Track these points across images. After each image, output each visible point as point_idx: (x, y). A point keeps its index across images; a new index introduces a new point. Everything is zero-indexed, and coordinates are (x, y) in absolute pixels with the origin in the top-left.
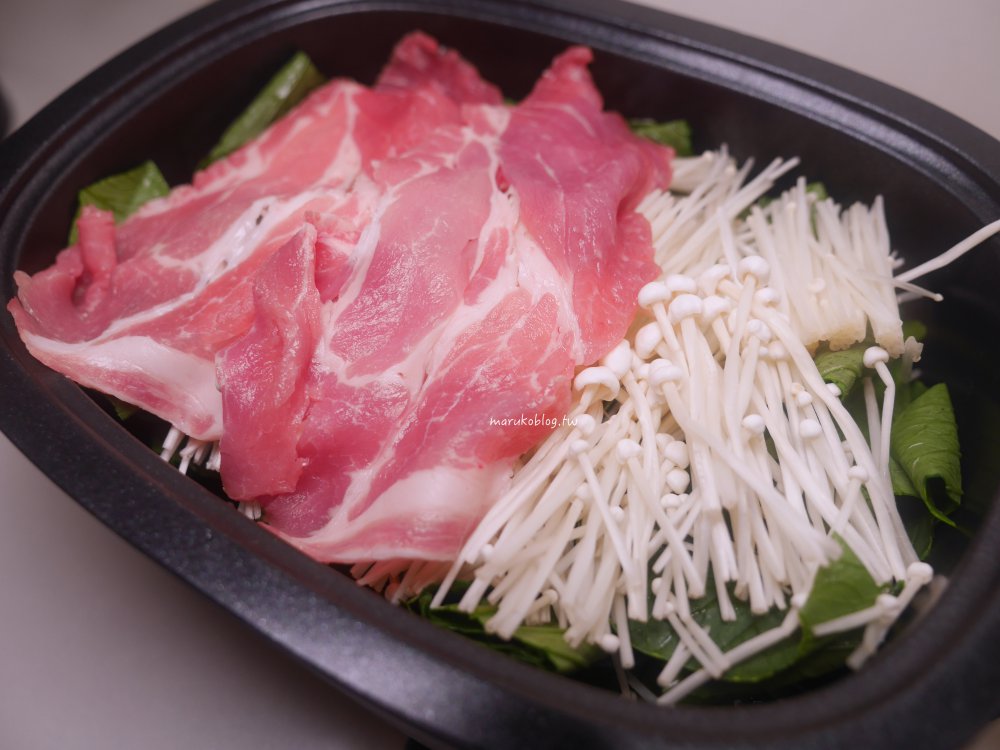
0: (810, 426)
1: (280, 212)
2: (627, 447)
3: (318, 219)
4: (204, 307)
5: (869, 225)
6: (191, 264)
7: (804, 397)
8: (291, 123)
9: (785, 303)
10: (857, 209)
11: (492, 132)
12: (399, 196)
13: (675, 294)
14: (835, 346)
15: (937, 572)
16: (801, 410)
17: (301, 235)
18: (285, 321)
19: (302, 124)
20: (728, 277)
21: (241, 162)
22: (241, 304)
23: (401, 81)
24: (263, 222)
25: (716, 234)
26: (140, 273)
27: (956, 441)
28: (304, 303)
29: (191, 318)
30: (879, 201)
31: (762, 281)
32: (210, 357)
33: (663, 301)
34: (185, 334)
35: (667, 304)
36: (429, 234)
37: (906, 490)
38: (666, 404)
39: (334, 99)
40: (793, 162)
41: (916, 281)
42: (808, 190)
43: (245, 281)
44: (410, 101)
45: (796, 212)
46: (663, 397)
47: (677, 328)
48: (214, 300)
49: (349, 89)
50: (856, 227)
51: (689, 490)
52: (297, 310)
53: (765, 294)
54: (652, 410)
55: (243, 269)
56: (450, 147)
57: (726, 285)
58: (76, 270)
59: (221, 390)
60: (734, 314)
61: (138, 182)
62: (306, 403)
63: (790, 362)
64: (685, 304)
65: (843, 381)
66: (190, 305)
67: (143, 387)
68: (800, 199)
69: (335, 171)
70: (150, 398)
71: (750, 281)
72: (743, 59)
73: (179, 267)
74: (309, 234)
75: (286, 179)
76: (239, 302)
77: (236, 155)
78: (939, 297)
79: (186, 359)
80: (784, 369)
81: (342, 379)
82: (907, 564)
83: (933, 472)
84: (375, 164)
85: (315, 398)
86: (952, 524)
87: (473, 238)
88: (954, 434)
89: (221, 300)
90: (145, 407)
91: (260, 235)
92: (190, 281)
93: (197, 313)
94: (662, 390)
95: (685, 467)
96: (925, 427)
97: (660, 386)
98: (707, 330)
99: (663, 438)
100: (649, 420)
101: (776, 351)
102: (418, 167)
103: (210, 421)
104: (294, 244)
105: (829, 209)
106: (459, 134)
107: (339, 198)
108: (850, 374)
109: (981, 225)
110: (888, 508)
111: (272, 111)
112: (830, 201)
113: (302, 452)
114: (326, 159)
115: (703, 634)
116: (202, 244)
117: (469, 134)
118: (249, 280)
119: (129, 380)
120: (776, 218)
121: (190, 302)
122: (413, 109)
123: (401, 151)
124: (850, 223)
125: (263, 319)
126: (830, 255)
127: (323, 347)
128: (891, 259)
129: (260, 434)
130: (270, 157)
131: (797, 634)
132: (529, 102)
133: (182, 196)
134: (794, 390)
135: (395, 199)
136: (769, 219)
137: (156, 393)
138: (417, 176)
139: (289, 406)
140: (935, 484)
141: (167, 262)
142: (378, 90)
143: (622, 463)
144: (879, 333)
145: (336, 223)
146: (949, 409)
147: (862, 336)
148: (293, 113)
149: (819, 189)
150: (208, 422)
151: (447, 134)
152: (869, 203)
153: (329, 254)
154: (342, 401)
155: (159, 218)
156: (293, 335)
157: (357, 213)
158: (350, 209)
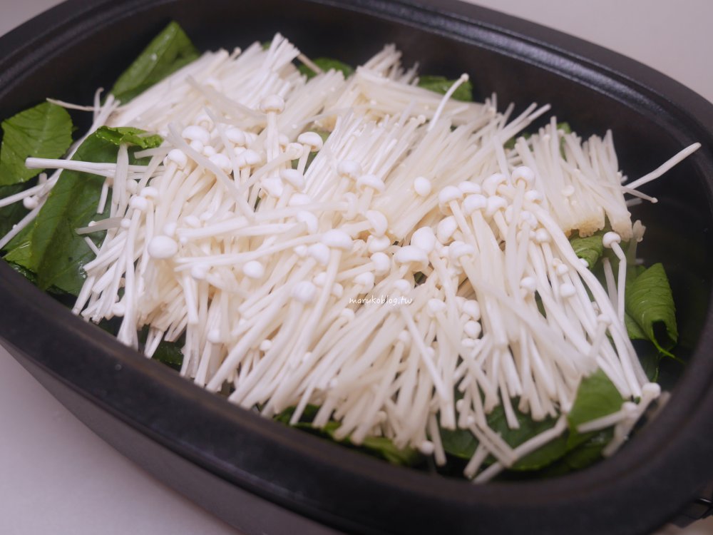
0: (567, 288)
2: (435, 305)
5: (603, 150)
7: (562, 268)
9: (545, 203)
10: (594, 139)
13: (465, 195)
14: (583, 233)
15: (663, 389)
16: (560, 278)
20: (504, 183)
25: (493, 153)
27: (672, 300)
30: (609, 133)
31: (529, 185)
33: (457, 199)
35: (460, 201)
37: (638, 335)
38: (464, 273)
40: (546, 108)
41: (639, 189)
42: (558, 128)
45: (550, 141)
46: (461, 268)
47: (469, 219)
50: (593, 153)
51: (481, 336)
53: (532, 194)
54: (452, 278)
57: (502, 188)
60: (509, 209)
63: (552, 244)
64: (474, 202)
65: (589, 256)
68: (552, 134)
71: (522, 184)
72: (508, 32)
78: (654, 200)
80: (546, 248)
82: (641, 385)
83: (657, 318)
86: (672, 356)
88: (670, 295)
94: (460, 262)
95: (478, 319)
96: (650, 291)
97: (458, 259)
98: (491, 222)
99: (460, 300)
100: (450, 285)
101: (541, 235)
105: (573, 140)
108: (594, 252)
109: (683, 148)
110: (626, 345)
112: (574, 134)
115: (496, 438)
120: (536, 147)
124: (589, 150)
126: (576, 170)
128: (620, 174)
131: (566, 433)
134: (555, 264)
136: (531, 147)
140: (659, 327)
143: (432, 316)
144: (614, 222)
146: (665, 279)
147: (602, 226)
149: (565, 126)
152: (602, 135)
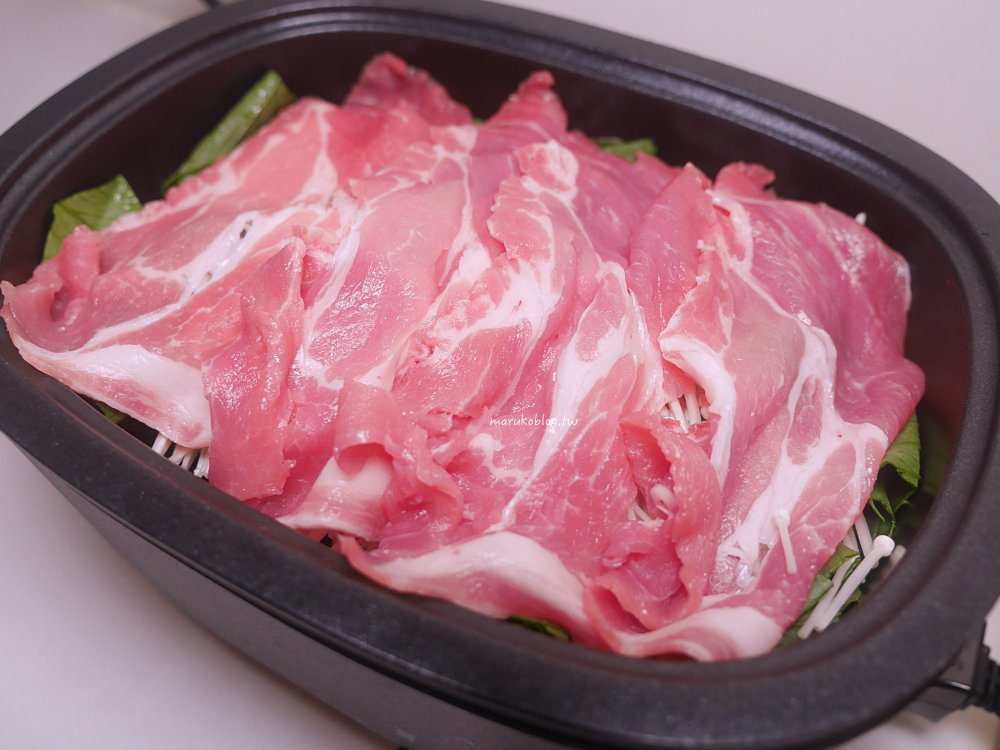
1: (263, 226)
3: (305, 232)
4: (192, 317)
6: (175, 275)
8: (264, 140)
11: (462, 149)
12: (376, 208)
17: (290, 249)
18: (269, 328)
19: (275, 141)
21: (215, 178)
22: (229, 313)
23: (369, 100)
24: (247, 236)
26: (123, 285)
28: (288, 311)
29: (180, 327)
32: (197, 365)
34: (175, 343)
36: (404, 245)
39: (306, 117)
43: (232, 291)
44: (383, 119)
48: (201, 310)
49: (320, 108)
52: (280, 318)
55: (229, 281)
56: (425, 164)
58: (56, 285)
59: (208, 397)
61: (109, 197)
62: (291, 407)
66: (179, 314)
67: (132, 394)
69: (312, 188)
70: (138, 406)
73: (163, 278)
74: (298, 248)
75: (263, 195)
76: (226, 311)
77: (208, 172)
79: (177, 368)
81: (322, 383)
84: (353, 182)
85: (299, 402)
87: (446, 248)
89: (209, 310)
90: (134, 415)
91: (244, 249)
92: (174, 294)
93: (187, 322)
102: (395, 182)
103: (198, 429)
104: (283, 256)
106: (433, 153)
107: (321, 213)
111: (244, 129)
113: (289, 454)
114: (303, 175)
116: (186, 257)
117: (440, 152)
118: (236, 291)
119: (119, 387)
121: (177, 312)
122: (386, 127)
123: (375, 169)
125: (249, 328)
127: (302, 353)
129: (248, 438)
130: (244, 174)
132: (495, 121)
133: (155, 211)
135: (372, 211)
137: (146, 401)
138: (394, 190)
139: (275, 409)
141: (150, 273)
142: (347, 108)
145: (322, 235)
148: (264, 131)
150: (196, 431)
151: (420, 151)
153: (314, 266)
154: (324, 404)
155: (133, 232)
156: (277, 342)
157: (339, 226)
158: (333, 223)
